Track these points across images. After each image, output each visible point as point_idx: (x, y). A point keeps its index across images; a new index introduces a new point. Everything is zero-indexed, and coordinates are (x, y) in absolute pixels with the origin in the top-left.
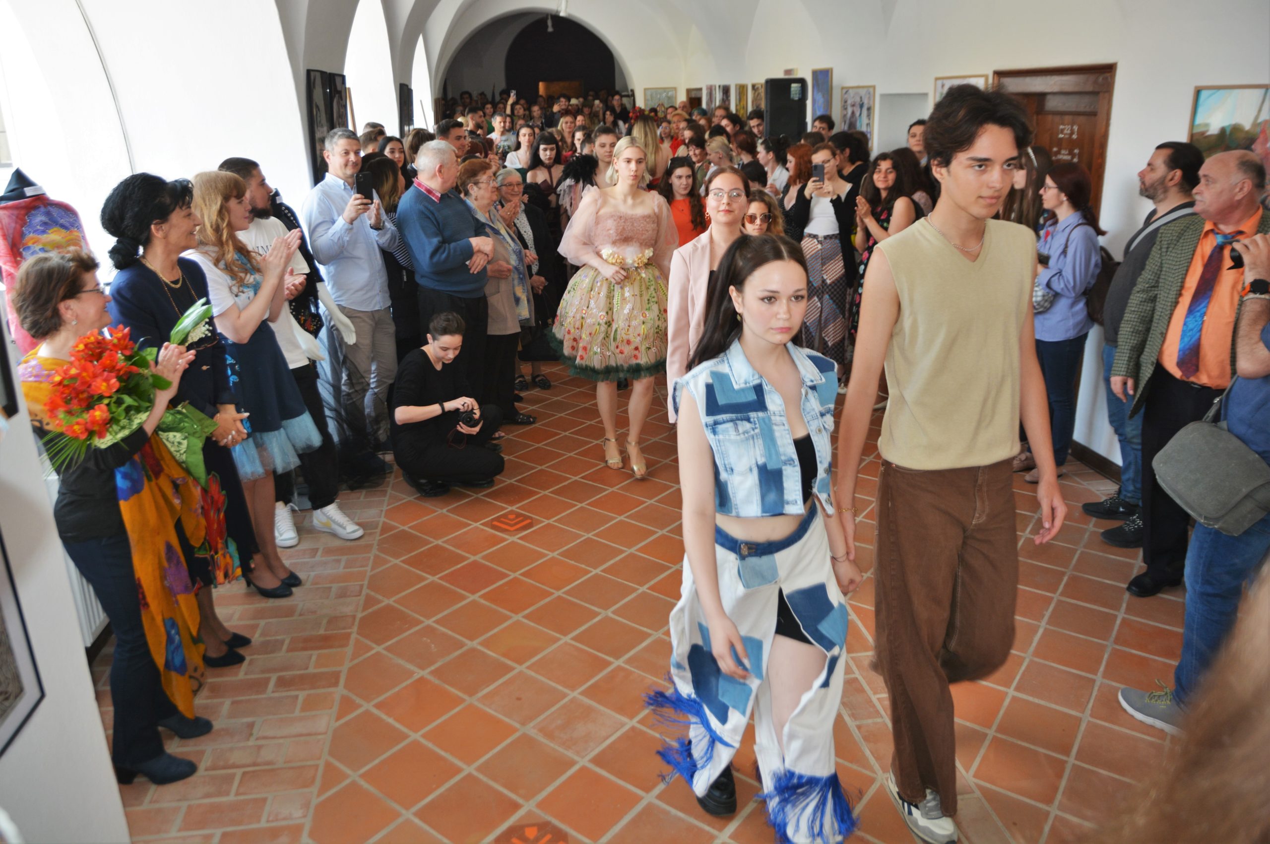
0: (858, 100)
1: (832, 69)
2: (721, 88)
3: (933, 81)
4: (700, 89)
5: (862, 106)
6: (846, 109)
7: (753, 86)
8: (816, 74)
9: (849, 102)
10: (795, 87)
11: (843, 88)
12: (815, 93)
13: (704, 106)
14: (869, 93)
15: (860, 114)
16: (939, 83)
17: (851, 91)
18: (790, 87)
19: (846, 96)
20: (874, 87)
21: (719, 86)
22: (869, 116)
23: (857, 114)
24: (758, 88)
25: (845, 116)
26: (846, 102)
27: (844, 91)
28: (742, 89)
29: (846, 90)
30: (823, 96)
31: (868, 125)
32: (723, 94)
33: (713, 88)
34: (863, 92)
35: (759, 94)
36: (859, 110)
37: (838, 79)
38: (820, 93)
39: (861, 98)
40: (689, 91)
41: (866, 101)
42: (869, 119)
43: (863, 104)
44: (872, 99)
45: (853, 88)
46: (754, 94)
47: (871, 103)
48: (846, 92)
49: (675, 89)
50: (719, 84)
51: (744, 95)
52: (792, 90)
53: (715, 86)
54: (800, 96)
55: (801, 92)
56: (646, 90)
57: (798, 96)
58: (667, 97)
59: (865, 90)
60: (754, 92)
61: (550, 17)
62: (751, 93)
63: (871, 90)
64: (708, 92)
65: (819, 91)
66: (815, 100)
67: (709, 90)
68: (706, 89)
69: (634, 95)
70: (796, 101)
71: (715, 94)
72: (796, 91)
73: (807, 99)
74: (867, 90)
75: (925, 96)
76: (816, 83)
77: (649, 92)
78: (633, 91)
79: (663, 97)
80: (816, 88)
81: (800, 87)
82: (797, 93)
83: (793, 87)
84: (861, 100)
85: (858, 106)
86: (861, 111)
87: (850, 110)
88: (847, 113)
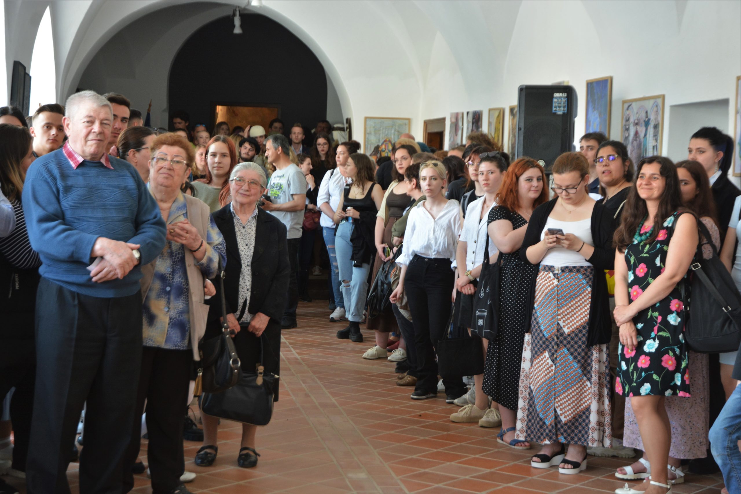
0: (643, 115)
1: (611, 79)
2: (470, 116)
3: (734, 80)
4: (443, 120)
5: (647, 123)
6: (627, 130)
7: (512, 110)
8: (591, 86)
9: (632, 120)
10: (558, 97)
11: (624, 102)
12: (588, 108)
14: (657, 106)
15: (645, 135)
17: (634, 105)
18: (552, 97)
19: (628, 112)
20: (663, 97)
21: (468, 113)
22: (656, 136)
23: (642, 135)
25: (627, 138)
26: (628, 120)
27: (626, 105)
28: (498, 114)
29: (628, 104)
30: (600, 115)
31: (655, 147)
32: (473, 122)
33: (460, 116)
34: (648, 105)
36: (644, 129)
37: (619, 90)
38: (596, 112)
39: (647, 112)
40: (427, 123)
41: (652, 117)
42: (656, 140)
43: (649, 120)
44: (660, 112)
45: (636, 100)
46: (513, 119)
47: (660, 119)
48: (629, 106)
49: (409, 120)
50: (468, 110)
51: (500, 123)
52: (555, 100)
53: (463, 114)
54: (566, 109)
55: (566, 104)
56: (366, 118)
57: (562, 109)
58: (398, 132)
59: (652, 102)
60: (511, 117)
61: (238, 13)
62: (510, 119)
63: (660, 101)
64: (452, 123)
65: (594, 109)
66: (590, 122)
67: (454, 120)
68: (451, 118)
69: (350, 127)
70: (559, 115)
71: (463, 125)
72: (560, 103)
73: (576, 116)
74: (655, 102)
75: (725, 102)
76: (589, 96)
77: (370, 123)
78: (349, 121)
79: (393, 131)
80: (590, 105)
81: (565, 95)
82: (562, 104)
83: (556, 97)
84: (647, 117)
85: (643, 124)
86: (646, 130)
87: (632, 132)
88: (629, 135)
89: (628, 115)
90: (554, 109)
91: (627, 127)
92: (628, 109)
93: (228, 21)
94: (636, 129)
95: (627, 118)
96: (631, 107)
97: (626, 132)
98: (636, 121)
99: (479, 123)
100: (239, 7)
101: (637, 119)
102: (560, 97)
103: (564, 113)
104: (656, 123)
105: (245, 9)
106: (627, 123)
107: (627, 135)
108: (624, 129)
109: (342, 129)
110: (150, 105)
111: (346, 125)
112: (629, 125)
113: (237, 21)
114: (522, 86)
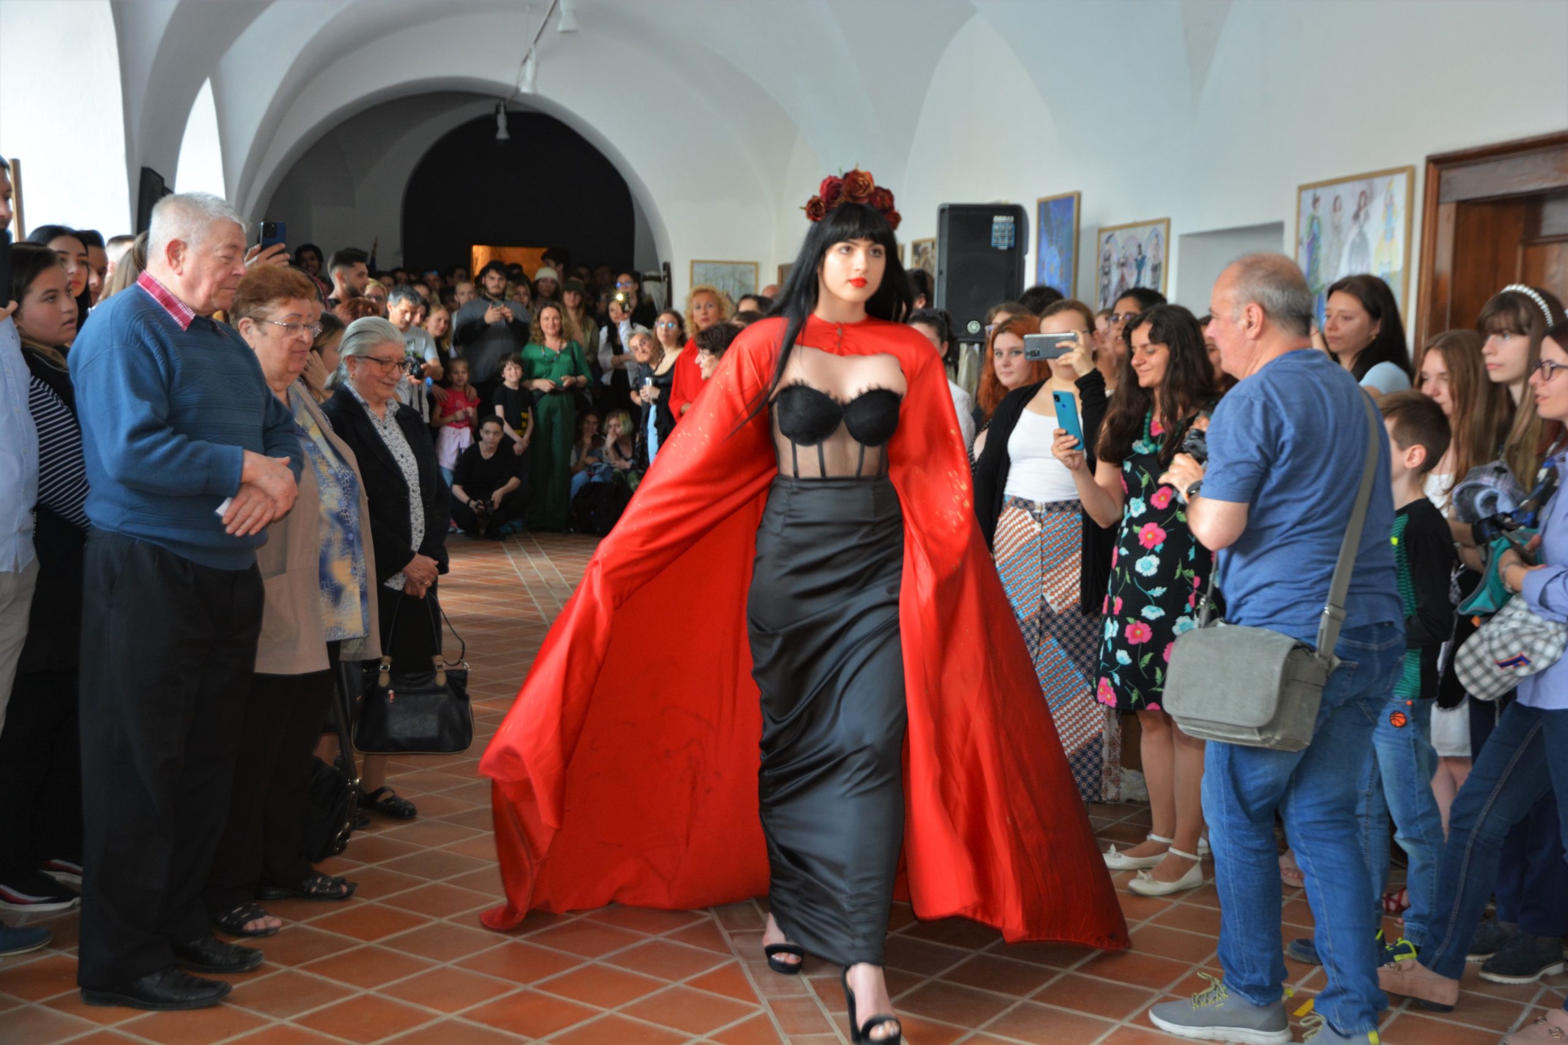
0: (1133, 251)
1: (1079, 195)
3: (1293, 194)
5: (1140, 264)
6: (1107, 274)
7: (916, 248)
8: (1044, 206)
9: (1114, 258)
10: (1001, 222)
11: (1101, 231)
12: (1044, 240)
14: (1157, 236)
15: (1138, 281)
16: (1308, 196)
17: (1119, 236)
18: (990, 224)
19: (1107, 247)
20: (1167, 222)
23: (1131, 282)
24: (925, 250)
25: (1105, 287)
26: (1107, 259)
27: (1105, 236)
29: (1106, 234)
30: (1060, 251)
34: (1143, 234)
35: (927, 261)
36: (1136, 273)
37: (1092, 213)
38: (1054, 247)
39: (1140, 246)
41: (1149, 253)
43: (1144, 258)
44: (1163, 246)
45: (1122, 227)
47: (1162, 256)
48: (1110, 237)
52: (995, 227)
54: (1012, 242)
55: (1013, 233)
56: (695, 262)
57: (1006, 241)
58: (740, 282)
59: (1148, 230)
60: (916, 258)
62: (912, 260)
63: (1161, 228)
65: (1051, 242)
66: (1043, 263)
70: (1002, 251)
72: (1003, 231)
73: (1026, 252)
74: (1154, 230)
75: (1276, 228)
76: (1042, 223)
77: (700, 269)
78: (667, 267)
79: (731, 283)
80: (1045, 236)
81: (1011, 219)
82: (1006, 233)
83: (998, 223)
84: (1140, 253)
85: (1134, 264)
86: (1139, 273)
87: (1115, 277)
88: (1110, 282)
89: (1108, 251)
90: (994, 241)
91: (1107, 269)
92: (1107, 241)
94: (1123, 273)
95: (1107, 256)
96: (1112, 239)
97: (1105, 277)
98: (1122, 260)
101: (1124, 257)
102: (1003, 223)
103: (1010, 249)
104: (1156, 262)
106: (1107, 264)
107: (1106, 282)
108: (1101, 273)
111: (663, 274)
112: (1109, 267)
114: (944, 204)
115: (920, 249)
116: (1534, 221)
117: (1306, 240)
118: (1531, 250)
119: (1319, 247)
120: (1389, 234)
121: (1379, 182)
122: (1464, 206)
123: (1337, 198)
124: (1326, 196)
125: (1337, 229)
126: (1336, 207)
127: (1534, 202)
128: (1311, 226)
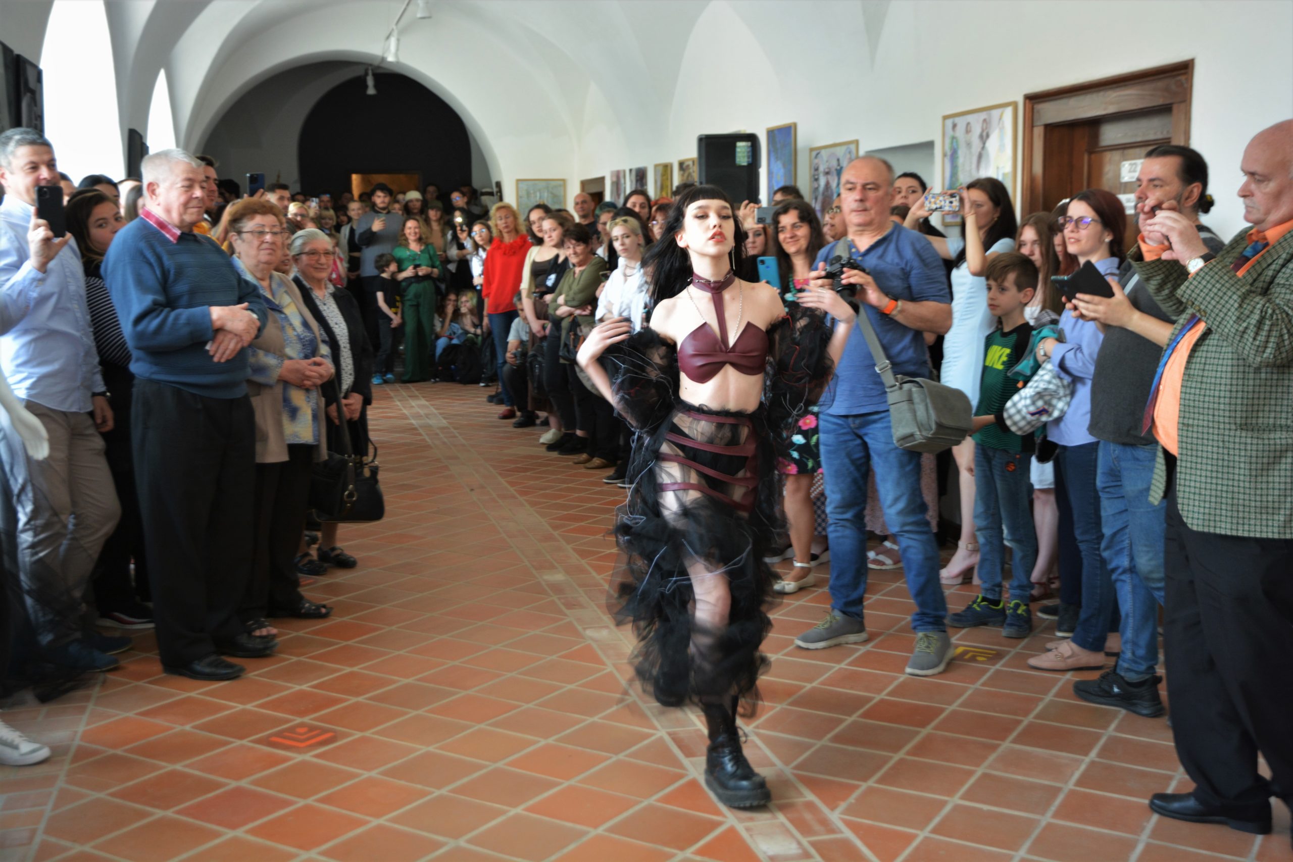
1: (795, 125)
2: (634, 173)
3: (940, 120)
4: (602, 179)
5: (839, 172)
6: (817, 180)
7: (681, 164)
8: (771, 133)
10: (742, 147)
11: (812, 150)
12: (772, 159)
13: (608, 198)
14: (850, 153)
15: (838, 185)
17: (824, 153)
18: (734, 147)
19: (816, 161)
20: (857, 142)
21: (631, 170)
23: (834, 184)
24: (688, 166)
25: (816, 189)
26: (817, 169)
27: (814, 153)
28: (665, 170)
29: (816, 152)
30: (784, 165)
32: (637, 181)
33: (621, 175)
34: (840, 152)
35: (689, 175)
36: (837, 178)
37: (805, 138)
38: (779, 162)
39: (838, 160)
40: (584, 184)
43: (842, 168)
46: (683, 175)
48: (818, 154)
49: (564, 181)
50: (631, 167)
51: (667, 179)
52: (738, 150)
53: (624, 171)
54: (750, 160)
55: (750, 154)
56: (518, 181)
57: (746, 159)
58: (552, 193)
59: (844, 148)
60: (682, 172)
61: (370, 73)
62: (679, 174)
63: (853, 147)
64: (612, 183)
65: (777, 159)
66: (772, 173)
67: (615, 179)
68: (612, 176)
69: (500, 191)
70: (744, 166)
71: (625, 183)
72: (744, 153)
73: (760, 167)
74: (847, 149)
75: (929, 145)
76: (770, 146)
77: (523, 186)
78: (498, 185)
79: (546, 194)
80: (772, 154)
81: (749, 144)
82: (746, 154)
83: (740, 147)
84: (839, 165)
85: (835, 173)
86: (839, 179)
87: (822, 181)
88: (819, 185)
89: (817, 164)
90: (737, 160)
93: (360, 82)
94: (827, 179)
98: (827, 170)
99: (644, 181)
100: (371, 65)
102: (743, 147)
103: (748, 164)
105: (379, 67)
106: (816, 173)
107: (816, 186)
108: (813, 179)
109: (491, 194)
110: (279, 177)
111: (495, 190)
112: (818, 175)
113: (370, 81)
114: (701, 135)
115: (684, 166)
116: (1095, 137)
117: (949, 153)
118: (1093, 156)
119: (957, 158)
120: (1002, 147)
121: (995, 113)
122: (1050, 128)
123: (968, 124)
124: (961, 122)
125: (969, 145)
126: (968, 130)
127: (1094, 124)
128: (952, 143)
